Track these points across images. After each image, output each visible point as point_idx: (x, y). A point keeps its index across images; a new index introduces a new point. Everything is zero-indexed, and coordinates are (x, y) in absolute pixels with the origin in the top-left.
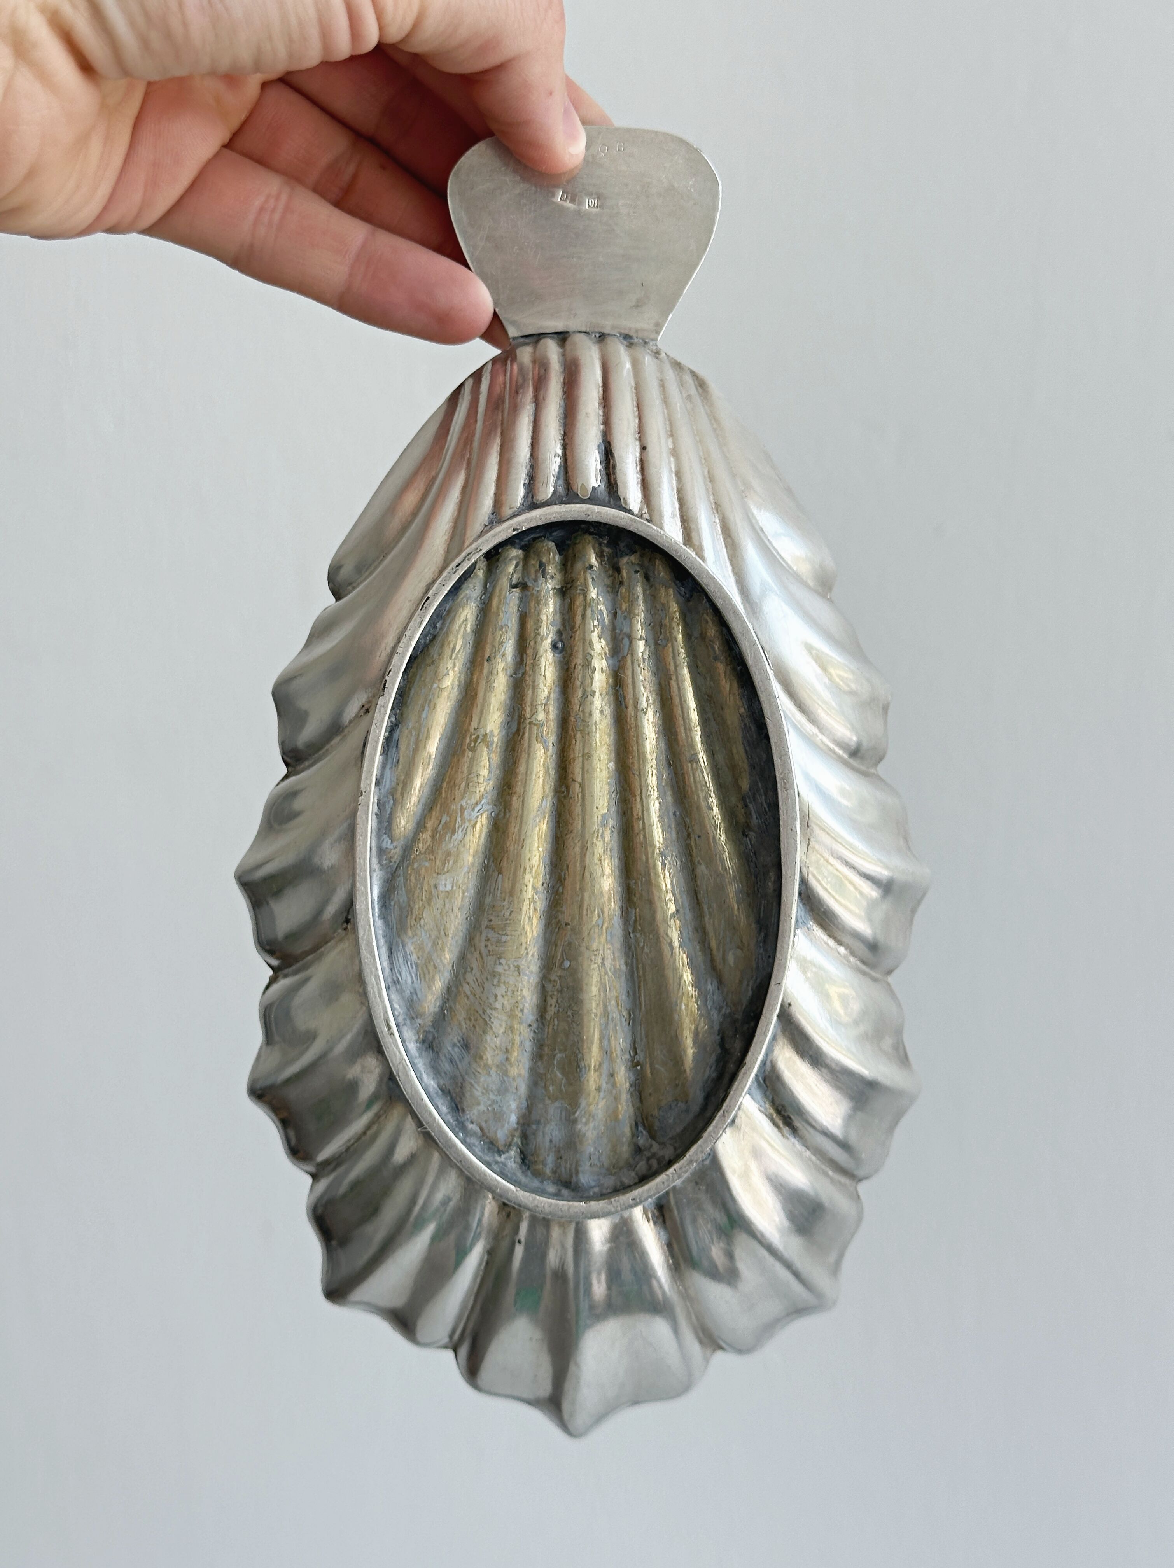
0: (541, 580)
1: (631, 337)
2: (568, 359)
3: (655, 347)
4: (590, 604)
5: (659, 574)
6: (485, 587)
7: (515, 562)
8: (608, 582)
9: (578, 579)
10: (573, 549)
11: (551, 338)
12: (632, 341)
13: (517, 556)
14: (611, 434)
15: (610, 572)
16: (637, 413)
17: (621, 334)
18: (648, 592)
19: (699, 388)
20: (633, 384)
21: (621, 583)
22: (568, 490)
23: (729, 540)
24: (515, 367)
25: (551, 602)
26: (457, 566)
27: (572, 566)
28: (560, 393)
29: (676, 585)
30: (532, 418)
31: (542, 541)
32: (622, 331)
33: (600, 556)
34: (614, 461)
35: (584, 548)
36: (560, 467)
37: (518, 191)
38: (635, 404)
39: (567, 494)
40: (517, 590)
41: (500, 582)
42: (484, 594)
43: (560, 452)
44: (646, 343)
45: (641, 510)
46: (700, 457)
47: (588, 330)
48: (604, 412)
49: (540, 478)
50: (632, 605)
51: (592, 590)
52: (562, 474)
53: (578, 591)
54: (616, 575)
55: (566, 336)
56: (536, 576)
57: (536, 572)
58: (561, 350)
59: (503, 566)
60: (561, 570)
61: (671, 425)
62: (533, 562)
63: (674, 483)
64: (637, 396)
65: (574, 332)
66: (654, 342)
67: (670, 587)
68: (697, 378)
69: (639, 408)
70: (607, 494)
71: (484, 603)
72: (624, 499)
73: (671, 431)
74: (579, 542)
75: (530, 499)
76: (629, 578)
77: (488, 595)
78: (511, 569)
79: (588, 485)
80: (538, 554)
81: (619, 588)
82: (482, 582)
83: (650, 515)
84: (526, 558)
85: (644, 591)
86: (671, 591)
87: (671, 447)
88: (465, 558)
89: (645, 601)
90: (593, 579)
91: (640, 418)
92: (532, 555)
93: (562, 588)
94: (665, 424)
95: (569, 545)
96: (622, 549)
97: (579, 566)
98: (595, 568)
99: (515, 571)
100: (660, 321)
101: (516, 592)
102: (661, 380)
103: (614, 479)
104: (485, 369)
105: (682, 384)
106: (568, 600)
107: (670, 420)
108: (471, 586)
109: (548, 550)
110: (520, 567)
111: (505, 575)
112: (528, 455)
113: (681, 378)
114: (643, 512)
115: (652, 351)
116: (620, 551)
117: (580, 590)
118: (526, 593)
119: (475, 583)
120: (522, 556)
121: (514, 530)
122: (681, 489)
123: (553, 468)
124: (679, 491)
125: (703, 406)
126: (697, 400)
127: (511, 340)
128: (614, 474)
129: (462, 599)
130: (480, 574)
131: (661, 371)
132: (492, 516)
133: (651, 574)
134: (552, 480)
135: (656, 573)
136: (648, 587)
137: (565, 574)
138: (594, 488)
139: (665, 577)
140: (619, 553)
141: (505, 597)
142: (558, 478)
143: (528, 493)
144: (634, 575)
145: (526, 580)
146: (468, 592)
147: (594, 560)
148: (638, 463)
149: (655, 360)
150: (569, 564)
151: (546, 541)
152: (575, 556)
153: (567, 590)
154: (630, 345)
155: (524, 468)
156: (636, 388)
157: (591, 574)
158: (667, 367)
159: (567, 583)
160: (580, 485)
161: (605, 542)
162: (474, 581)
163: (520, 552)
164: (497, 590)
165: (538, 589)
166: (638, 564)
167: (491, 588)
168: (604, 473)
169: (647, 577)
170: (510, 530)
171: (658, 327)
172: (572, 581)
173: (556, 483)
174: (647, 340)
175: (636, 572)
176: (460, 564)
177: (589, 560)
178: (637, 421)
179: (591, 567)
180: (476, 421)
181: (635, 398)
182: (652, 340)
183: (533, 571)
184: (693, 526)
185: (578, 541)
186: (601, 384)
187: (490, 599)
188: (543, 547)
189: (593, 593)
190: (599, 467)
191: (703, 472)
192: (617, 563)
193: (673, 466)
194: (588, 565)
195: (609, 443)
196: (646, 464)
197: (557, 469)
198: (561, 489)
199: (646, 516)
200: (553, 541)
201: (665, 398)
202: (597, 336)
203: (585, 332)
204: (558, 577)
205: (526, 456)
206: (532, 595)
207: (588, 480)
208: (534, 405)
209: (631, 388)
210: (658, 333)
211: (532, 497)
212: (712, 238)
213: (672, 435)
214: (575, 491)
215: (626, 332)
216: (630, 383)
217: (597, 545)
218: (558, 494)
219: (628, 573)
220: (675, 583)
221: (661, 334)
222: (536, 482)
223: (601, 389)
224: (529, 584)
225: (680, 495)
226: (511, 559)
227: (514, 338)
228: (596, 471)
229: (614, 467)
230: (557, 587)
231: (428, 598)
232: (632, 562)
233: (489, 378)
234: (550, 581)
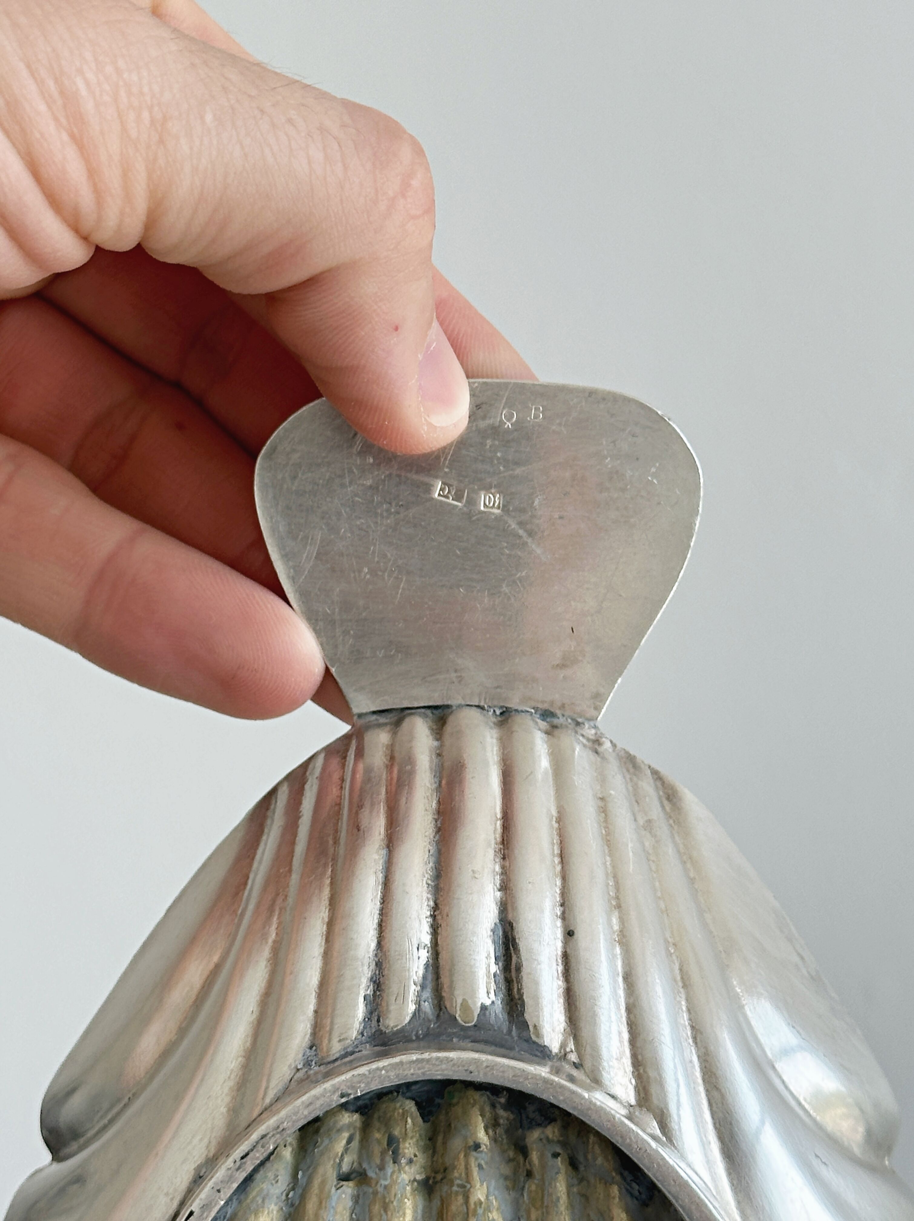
0: (390, 1168)
1: (553, 715)
2: (447, 764)
3: (593, 731)
4: (475, 1210)
5: (595, 1159)
6: (295, 1176)
7: (346, 1135)
8: (506, 1170)
9: (454, 1167)
10: (447, 1113)
11: (420, 715)
12: (555, 721)
13: (350, 1125)
14: (515, 909)
15: (511, 1154)
16: (559, 868)
17: (536, 709)
18: (575, 1190)
19: (666, 802)
20: (554, 813)
21: (529, 1174)
22: (441, 1009)
23: (715, 1093)
24: (361, 766)
25: (408, 1203)
26: (242, 1158)
27: (444, 1143)
28: (430, 831)
29: (624, 1179)
30: (381, 876)
31: (393, 1100)
32: (540, 706)
33: (493, 1124)
34: (519, 957)
35: (465, 1113)
36: (427, 966)
37: (369, 483)
38: (557, 851)
39: (438, 1016)
40: (351, 1184)
41: (321, 1170)
42: (293, 1189)
43: (427, 939)
44: (578, 724)
45: (563, 1046)
46: (666, 941)
47: (482, 704)
48: (503, 867)
49: (393, 987)
50: (548, 1213)
51: (478, 1185)
52: (430, 977)
53: (455, 1188)
54: (521, 1159)
55: (447, 711)
56: (382, 1160)
57: (383, 1153)
58: (436, 743)
59: (326, 1141)
60: (425, 1149)
61: (617, 887)
62: (377, 1135)
63: (621, 993)
64: (560, 835)
65: (460, 706)
66: (592, 723)
67: (613, 1182)
68: (663, 783)
69: (563, 857)
70: (506, 1017)
71: (292, 1205)
72: (535, 1026)
73: (617, 898)
74: (458, 1103)
75: (374, 1023)
76: (543, 1166)
77: (299, 1191)
78: (340, 1146)
79: (475, 1003)
80: (387, 1123)
81: (525, 1183)
82: (289, 1169)
83: (580, 1056)
84: (366, 1128)
85: (569, 1187)
86: (615, 1190)
87: (616, 928)
88: (257, 1143)
89: (571, 1206)
90: (480, 1166)
91: (564, 878)
92: (376, 1124)
93: (427, 1179)
94: (607, 885)
95: (439, 1105)
96: (532, 1115)
97: (456, 1143)
98: (483, 1147)
99: (346, 1150)
100: (602, 690)
101: (349, 1188)
102: (602, 799)
103: (519, 990)
104: (311, 766)
105: (636, 798)
106: (436, 1202)
107: (615, 876)
108: (271, 1175)
109: (404, 1116)
110: (355, 1144)
111: (329, 1159)
112: (373, 945)
113: (636, 788)
114: (568, 1050)
115: (588, 740)
116: (528, 1117)
117: (458, 1186)
118: (365, 1188)
119: (277, 1170)
120: (358, 1124)
121: (342, 1096)
122: (634, 1005)
123: (415, 969)
124: (629, 1010)
125: (672, 837)
126: (662, 828)
127: (355, 718)
128: (519, 981)
129: (254, 1198)
130: (287, 1154)
131: (602, 779)
132: (308, 1052)
133: (581, 1158)
134: (413, 990)
135: (590, 1157)
136: (575, 1181)
137: (433, 1156)
138: (484, 1008)
139: (606, 1164)
140: (525, 1122)
141: (329, 1196)
142: (423, 987)
143: (371, 1013)
144: (551, 1161)
145: (365, 1165)
146: (264, 1186)
147: (482, 1136)
148: (560, 961)
149: (592, 756)
150: (440, 1138)
151: (400, 1097)
152: (450, 1125)
153: (435, 1183)
154: (552, 731)
155: (366, 968)
156: (559, 820)
157: (476, 1159)
158: (613, 768)
159: (436, 1172)
160: (459, 1001)
161: (503, 1100)
162: (276, 1166)
163: (356, 1116)
164: (316, 1182)
165: (386, 1183)
166: (559, 1142)
167: (305, 1180)
168: (501, 978)
169: (573, 1164)
170: (335, 1097)
171: (598, 699)
172: (445, 1170)
173: (419, 996)
174: (580, 720)
175: (556, 1155)
176: (247, 1155)
177: (475, 1133)
178: (559, 882)
179: (477, 1146)
180: (290, 871)
181: (556, 840)
182: (589, 720)
183: (377, 1150)
184: (652, 1074)
185: (455, 1101)
186: (499, 815)
187: (303, 1197)
188: (395, 1109)
189: (479, 1193)
190: (494, 968)
191: (672, 971)
192: (524, 1138)
193: (619, 963)
194: (472, 1143)
195: (511, 925)
196: (573, 960)
197: (421, 972)
198: (427, 1007)
199: (573, 1057)
200: (413, 1099)
201: (608, 834)
202: (498, 712)
203: (478, 707)
204: (421, 1159)
205: (369, 946)
206: (375, 1193)
207: (473, 993)
208: (384, 852)
209: (551, 820)
210: (598, 709)
211: (378, 1021)
212: (689, 556)
213: (619, 907)
214: (452, 1012)
215: (546, 706)
216: (549, 810)
217: (487, 1108)
218: (422, 1016)
219: (542, 1157)
220: (622, 1174)
221: (603, 711)
222: (385, 995)
223: (499, 823)
224: (371, 1174)
225: (632, 1016)
226: (339, 1131)
227: (360, 716)
228: (488, 977)
229: (519, 969)
230: (418, 1177)
231: (191, 1213)
232: (547, 1138)
233: (315, 788)
234: (407, 1168)
